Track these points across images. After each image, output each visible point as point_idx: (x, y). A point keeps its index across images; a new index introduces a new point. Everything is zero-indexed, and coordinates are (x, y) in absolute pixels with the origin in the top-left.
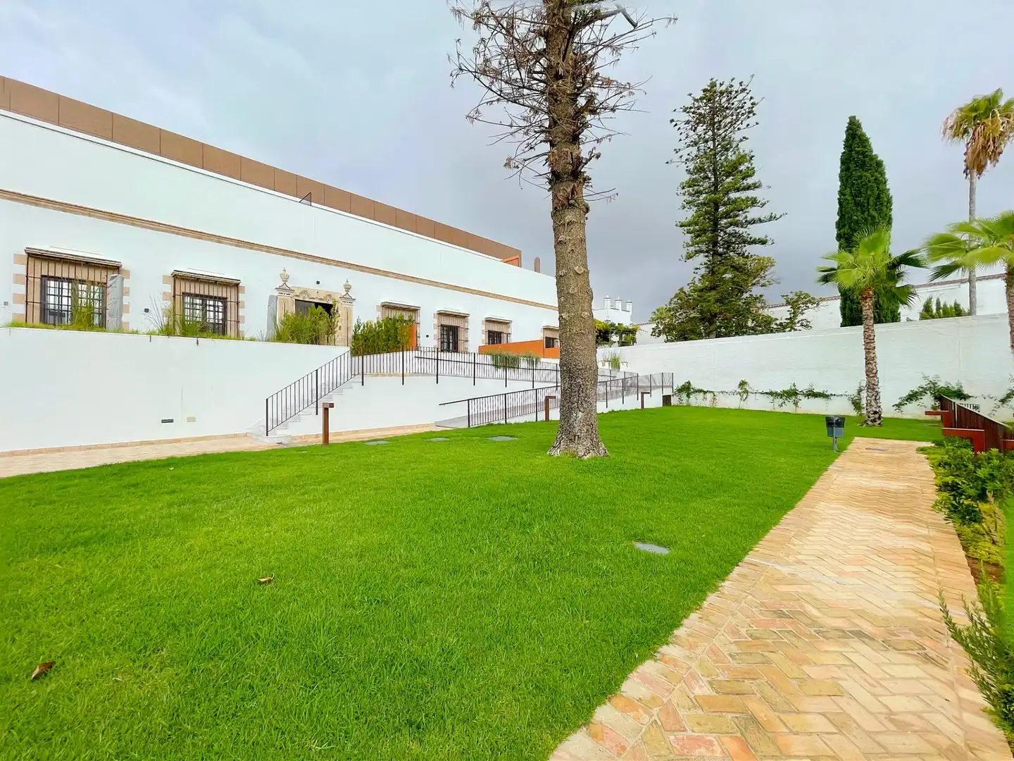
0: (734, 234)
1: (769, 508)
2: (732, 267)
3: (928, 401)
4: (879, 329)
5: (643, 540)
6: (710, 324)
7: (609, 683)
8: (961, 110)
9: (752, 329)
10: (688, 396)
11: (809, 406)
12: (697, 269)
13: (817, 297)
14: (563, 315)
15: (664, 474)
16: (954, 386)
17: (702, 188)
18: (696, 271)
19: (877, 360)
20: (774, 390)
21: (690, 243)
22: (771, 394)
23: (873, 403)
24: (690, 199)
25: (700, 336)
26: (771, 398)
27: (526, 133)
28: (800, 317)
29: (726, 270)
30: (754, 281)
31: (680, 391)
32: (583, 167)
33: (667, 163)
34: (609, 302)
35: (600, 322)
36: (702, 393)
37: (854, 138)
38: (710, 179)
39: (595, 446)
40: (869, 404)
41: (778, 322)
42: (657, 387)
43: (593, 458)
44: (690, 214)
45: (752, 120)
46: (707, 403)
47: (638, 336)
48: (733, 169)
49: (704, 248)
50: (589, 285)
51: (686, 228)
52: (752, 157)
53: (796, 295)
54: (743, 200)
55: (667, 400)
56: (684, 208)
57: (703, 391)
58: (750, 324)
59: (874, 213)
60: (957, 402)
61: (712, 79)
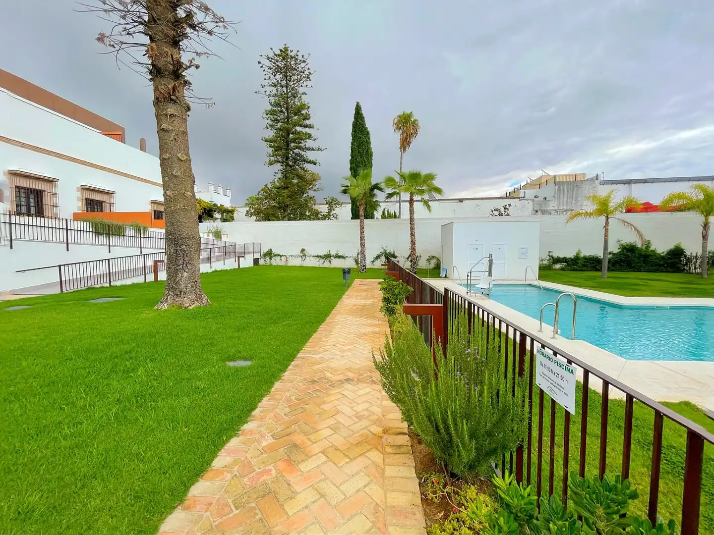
0: (298, 155)
1: (312, 323)
2: (297, 176)
3: (383, 259)
4: (366, 221)
5: (233, 359)
6: (285, 211)
7: (202, 465)
8: (400, 117)
9: (309, 216)
10: (270, 259)
11: (337, 263)
12: (276, 173)
13: (341, 201)
14: (167, 192)
15: (252, 312)
16: (392, 251)
17: (279, 118)
18: (275, 175)
19: (365, 238)
20: (319, 254)
21: (272, 154)
22: (318, 256)
23: (363, 261)
24: (272, 123)
25: (278, 219)
26: (318, 259)
27: (124, 17)
28: (333, 212)
29: (294, 177)
30: (310, 187)
31: (265, 255)
32: (184, 71)
33: (256, 92)
34: (213, 187)
35: (205, 202)
36: (279, 257)
37: (358, 115)
38: (284, 113)
39: (199, 298)
40: (361, 262)
41: (322, 214)
42: (249, 253)
43: (197, 307)
44: (271, 134)
45: (309, 83)
46: (282, 263)
47: (235, 215)
48: (298, 112)
49: (280, 159)
50: (191, 171)
51: (269, 143)
52: (309, 107)
53: (331, 199)
54: (303, 133)
55: (256, 261)
56: (268, 128)
57: (280, 255)
58: (307, 214)
59: (365, 159)
60: (393, 259)
61: (286, 45)
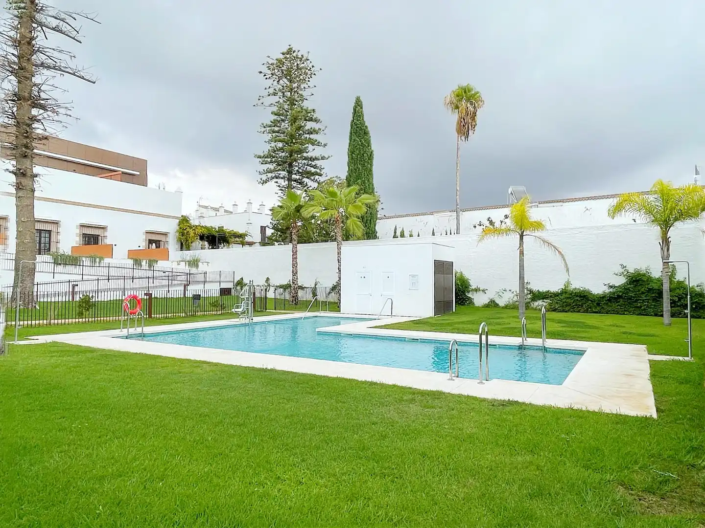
22: (280, 287)
31: (237, 285)
55: (226, 291)
61: (290, 45)
